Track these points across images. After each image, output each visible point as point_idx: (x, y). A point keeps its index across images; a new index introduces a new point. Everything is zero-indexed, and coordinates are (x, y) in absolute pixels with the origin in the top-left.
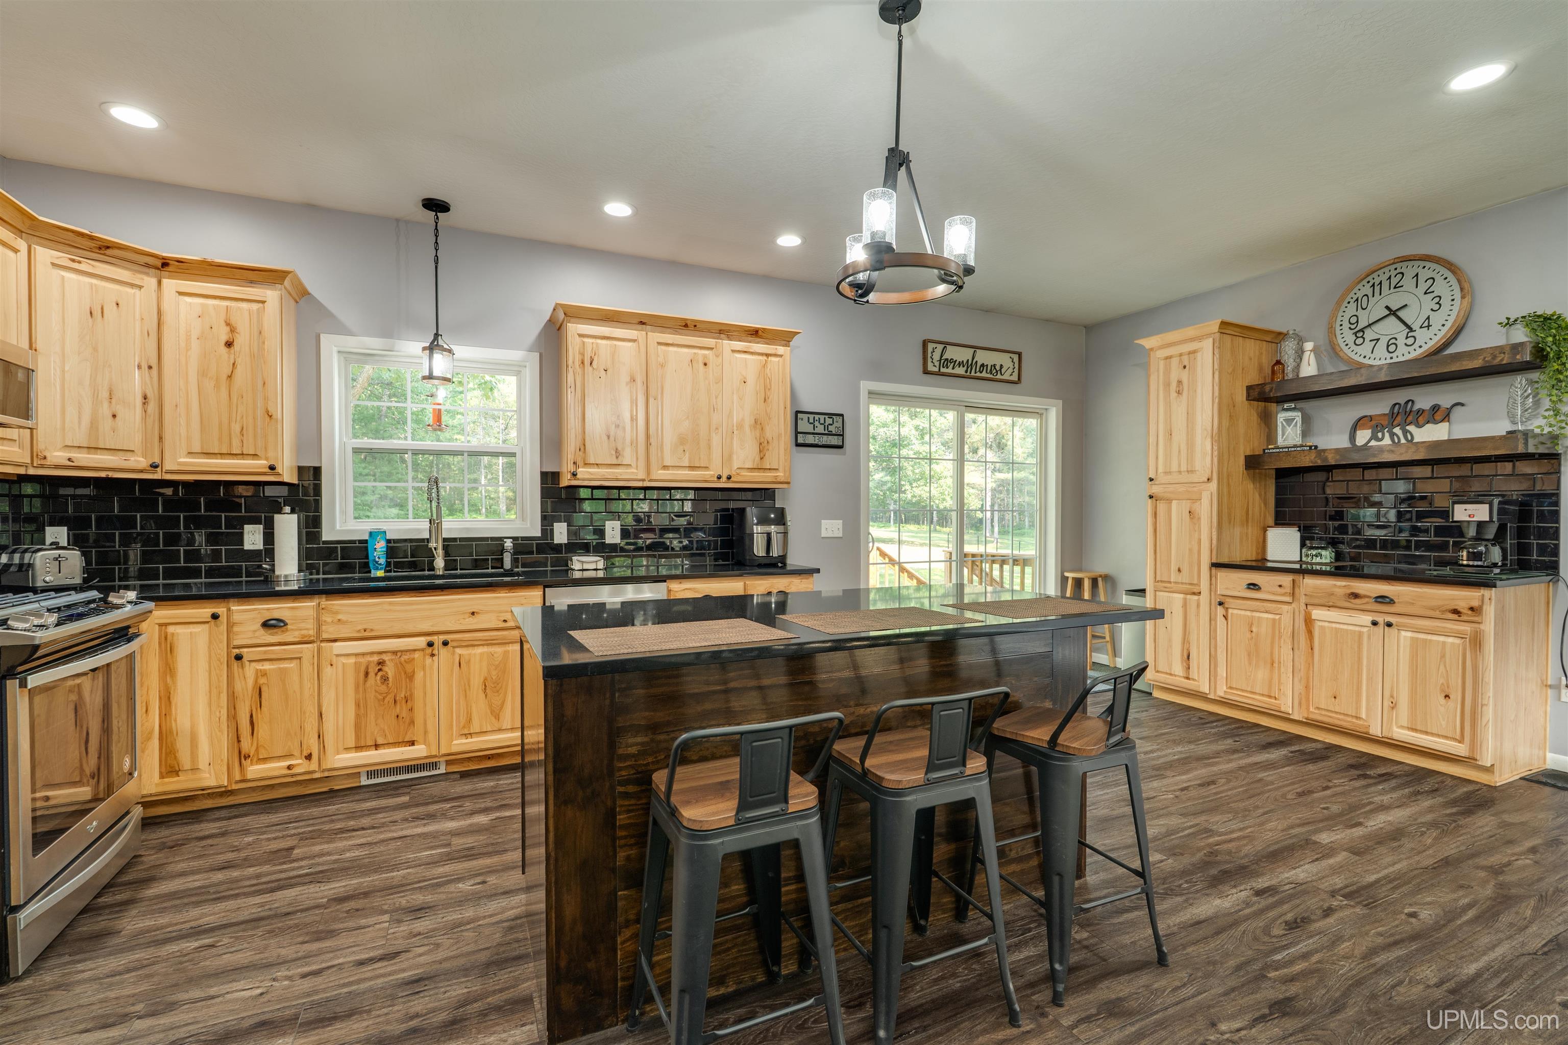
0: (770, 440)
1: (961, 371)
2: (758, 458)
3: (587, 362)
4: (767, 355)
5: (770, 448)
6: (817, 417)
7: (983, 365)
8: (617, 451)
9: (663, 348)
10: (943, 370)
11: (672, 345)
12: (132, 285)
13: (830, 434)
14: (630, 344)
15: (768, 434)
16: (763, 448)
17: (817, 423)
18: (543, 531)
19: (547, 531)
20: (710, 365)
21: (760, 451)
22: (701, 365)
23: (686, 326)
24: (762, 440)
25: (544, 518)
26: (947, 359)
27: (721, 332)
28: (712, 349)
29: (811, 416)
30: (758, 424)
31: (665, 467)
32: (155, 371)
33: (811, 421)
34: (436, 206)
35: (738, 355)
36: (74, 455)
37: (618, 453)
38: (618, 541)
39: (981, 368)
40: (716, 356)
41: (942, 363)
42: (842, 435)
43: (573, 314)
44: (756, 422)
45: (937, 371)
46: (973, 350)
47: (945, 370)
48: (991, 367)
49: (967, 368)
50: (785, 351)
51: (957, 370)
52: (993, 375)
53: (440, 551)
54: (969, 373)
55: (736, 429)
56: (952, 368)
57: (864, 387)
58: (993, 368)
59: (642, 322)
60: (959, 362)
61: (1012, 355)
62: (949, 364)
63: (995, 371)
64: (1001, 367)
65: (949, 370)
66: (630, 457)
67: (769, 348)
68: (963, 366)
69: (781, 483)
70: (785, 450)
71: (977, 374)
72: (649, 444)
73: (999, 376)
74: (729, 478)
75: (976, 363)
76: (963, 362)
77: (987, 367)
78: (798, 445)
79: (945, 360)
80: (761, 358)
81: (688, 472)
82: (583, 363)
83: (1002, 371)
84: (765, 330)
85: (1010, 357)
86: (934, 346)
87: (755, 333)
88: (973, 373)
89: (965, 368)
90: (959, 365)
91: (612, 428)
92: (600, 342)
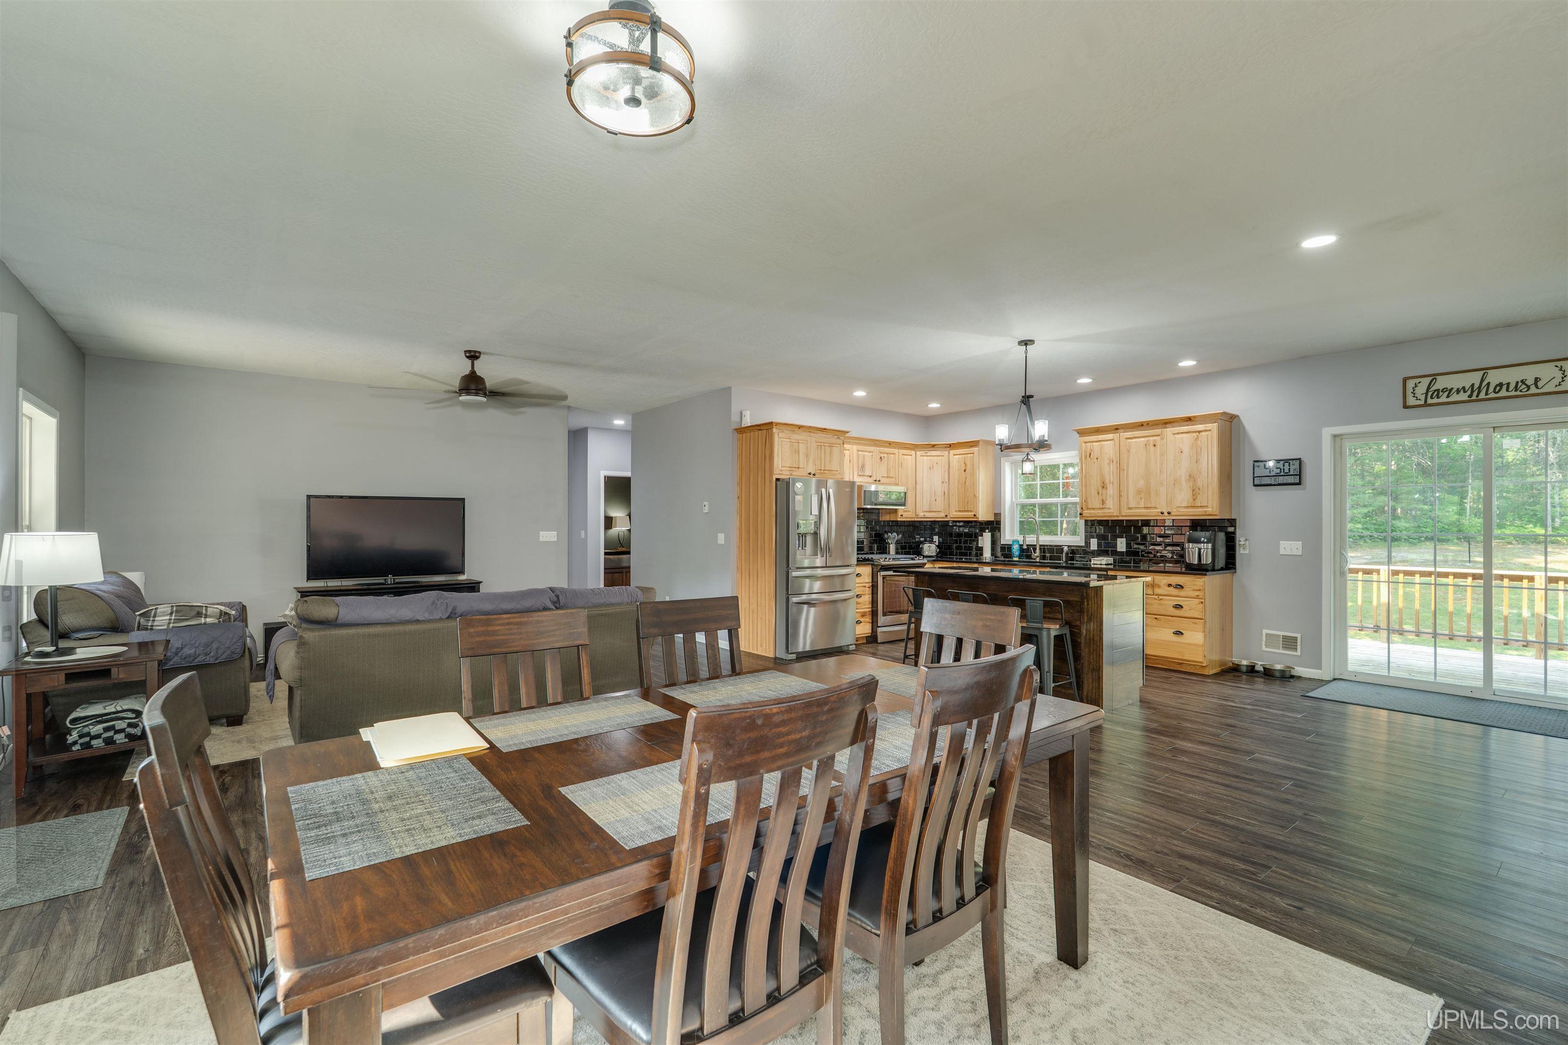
0: (1201, 488)
1: (1463, 396)
2: (1191, 500)
3: (1088, 456)
4: (1199, 432)
5: (1201, 492)
7: (1501, 385)
8: (1103, 501)
9: (1129, 441)
10: (1430, 401)
11: (1135, 438)
12: (941, 456)
13: (1287, 475)
14: (1110, 442)
15: (1199, 483)
16: (1195, 493)
17: (1273, 468)
18: (1086, 542)
19: (1088, 544)
20: (1158, 445)
21: (1193, 495)
22: (1152, 446)
23: (1142, 425)
24: (1195, 487)
25: (1086, 536)
26: (1438, 390)
27: (1165, 423)
28: (1159, 435)
29: (1267, 463)
30: (1192, 477)
31: (1130, 508)
32: (947, 483)
33: (1267, 467)
35: (1176, 436)
36: (926, 514)
37: (1103, 502)
38: (1124, 549)
39: (1498, 388)
40: (1162, 439)
41: (1430, 394)
42: (1300, 475)
43: (1082, 433)
44: (1190, 476)
45: (1422, 402)
46: (1482, 373)
47: (1435, 401)
48: (1517, 383)
49: (1472, 392)
50: (1214, 427)
51: (1454, 397)
52: (1521, 391)
53: (1038, 550)
54: (1477, 396)
55: (1176, 482)
56: (1448, 397)
57: (1327, 432)
58: (1520, 384)
59: (1116, 429)
60: (1458, 389)
61: (1559, 364)
62: (1441, 393)
63: (1524, 386)
64: (1537, 380)
65: (1443, 399)
66: (1110, 503)
67: (1200, 427)
68: (1465, 392)
69: (1211, 515)
70: (1213, 493)
71: (1493, 395)
72: (1120, 496)
73: (1533, 390)
74: (1169, 513)
75: (1489, 384)
76: (1464, 388)
77: (1508, 384)
78: (1255, 485)
79: (1435, 391)
80: (1195, 435)
81: (1143, 510)
82: (1086, 456)
83: (1540, 384)
84: (1194, 417)
85: (1556, 366)
86: (1417, 380)
87: (1189, 420)
88: (1482, 395)
89: (1469, 393)
90: (1458, 391)
91: (1100, 488)
92: (1094, 444)
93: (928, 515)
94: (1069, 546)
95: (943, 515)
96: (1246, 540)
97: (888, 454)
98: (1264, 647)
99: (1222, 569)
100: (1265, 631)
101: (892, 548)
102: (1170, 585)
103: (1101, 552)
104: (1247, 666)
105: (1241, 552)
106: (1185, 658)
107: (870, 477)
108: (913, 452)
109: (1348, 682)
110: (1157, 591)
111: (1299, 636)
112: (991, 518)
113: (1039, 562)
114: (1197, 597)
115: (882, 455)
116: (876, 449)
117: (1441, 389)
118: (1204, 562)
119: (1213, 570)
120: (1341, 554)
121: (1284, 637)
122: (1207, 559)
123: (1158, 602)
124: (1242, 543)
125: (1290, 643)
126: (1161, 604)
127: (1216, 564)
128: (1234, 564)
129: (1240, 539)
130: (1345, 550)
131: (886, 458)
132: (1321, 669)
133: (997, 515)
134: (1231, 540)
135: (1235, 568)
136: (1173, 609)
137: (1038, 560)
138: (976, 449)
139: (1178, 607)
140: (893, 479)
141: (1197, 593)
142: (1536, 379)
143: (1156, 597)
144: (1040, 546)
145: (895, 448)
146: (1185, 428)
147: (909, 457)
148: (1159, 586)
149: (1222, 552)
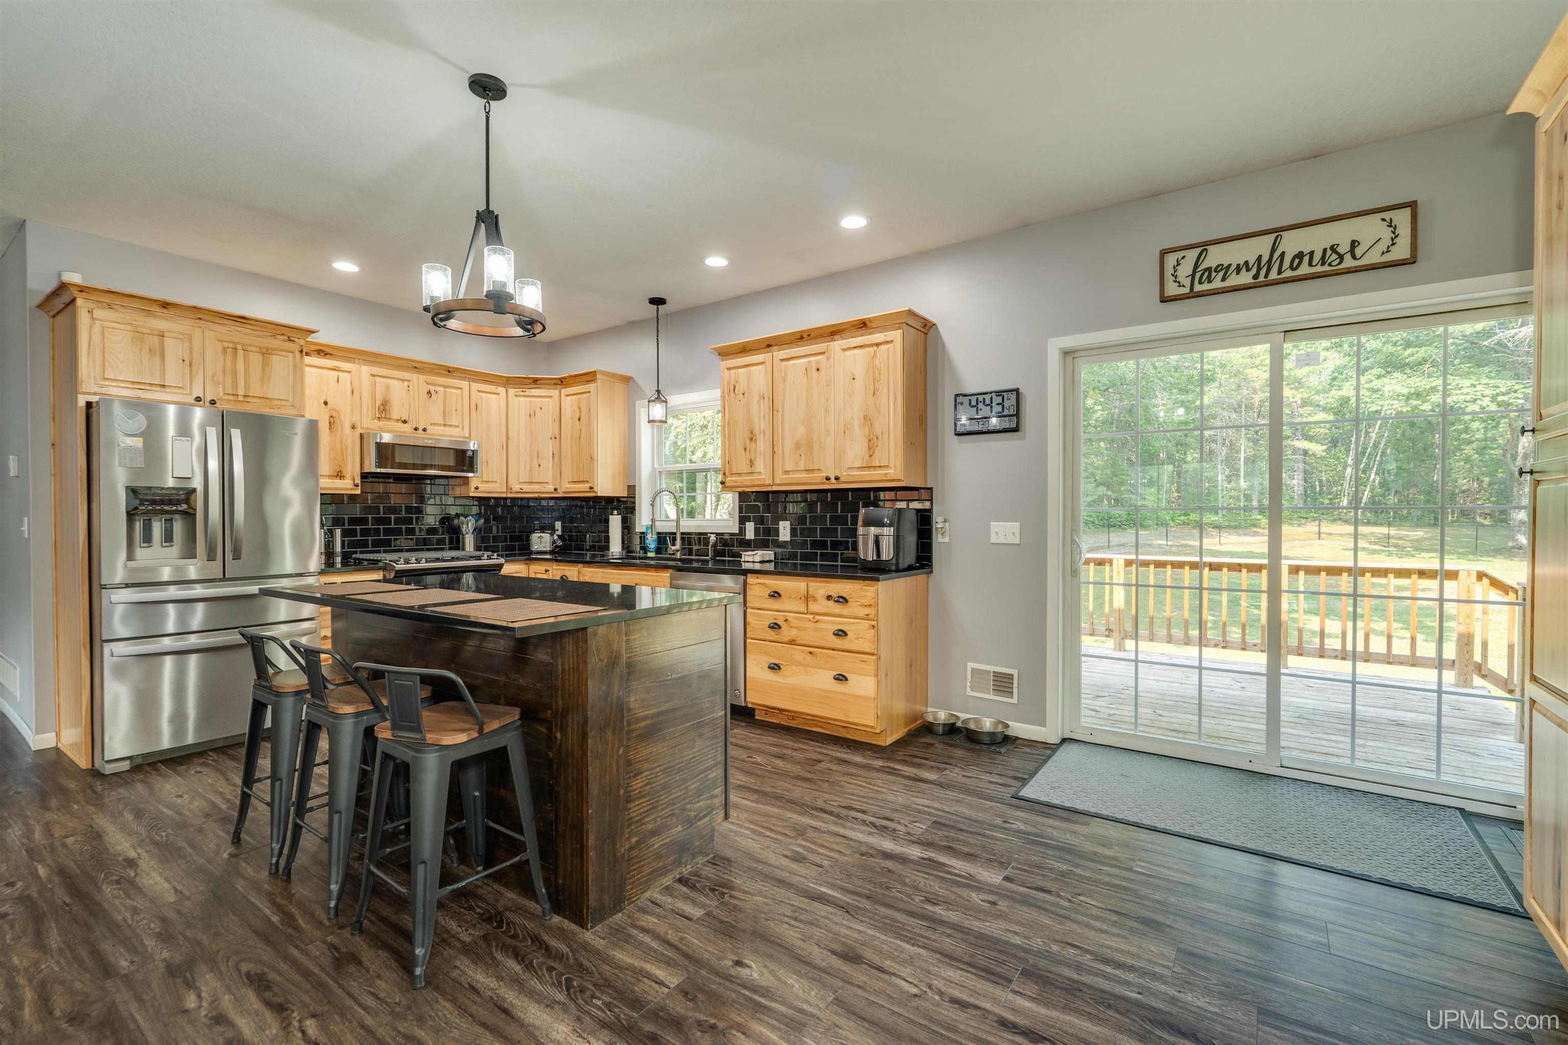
0: (880, 436)
1: (1246, 278)
2: (867, 456)
3: (732, 391)
4: (878, 345)
5: (880, 444)
6: (981, 398)
7: (1300, 255)
8: (751, 461)
9: (785, 363)
10: (1198, 288)
11: (792, 358)
12: (548, 397)
13: (1000, 416)
14: (760, 367)
15: (878, 429)
16: (872, 444)
17: (981, 406)
19: (742, 529)
20: (822, 372)
21: (869, 449)
22: (814, 371)
23: (802, 338)
24: (871, 436)
25: (740, 518)
26: (1209, 269)
27: (832, 333)
28: (824, 353)
29: (974, 399)
30: (867, 420)
31: (786, 472)
32: (557, 439)
33: (974, 403)
34: (658, 302)
35: (847, 353)
37: (752, 463)
38: (788, 538)
39: (1297, 261)
40: (828, 359)
41: (1198, 275)
42: (1017, 414)
43: (724, 353)
44: (865, 418)
45: (1186, 290)
46: (1274, 236)
47: (1206, 287)
48: (1325, 250)
49: (1259, 269)
50: (896, 335)
51: (1234, 280)
52: (1330, 265)
53: (678, 541)
54: (1266, 276)
55: (847, 429)
56: (1223, 279)
57: (1056, 344)
58: (1329, 252)
59: (768, 345)
60: (1238, 265)
61: (1387, 215)
62: (1214, 274)
63: (1334, 256)
64: (1354, 244)
65: (1217, 284)
66: (761, 466)
67: (878, 337)
68: (1248, 270)
69: (892, 480)
70: (896, 444)
71: (1288, 274)
72: (774, 452)
73: (1348, 262)
74: (837, 478)
75: (1283, 255)
76: (1246, 263)
77: (1312, 254)
78: (958, 434)
79: (1205, 270)
80: (871, 349)
81: (804, 475)
82: (730, 391)
83: (1359, 251)
84: (870, 320)
85: (1383, 220)
86: (1180, 255)
87: (863, 325)
88: (1273, 275)
89: (1254, 271)
90: (1238, 270)
91: (748, 441)
92: (740, 370)
93: (526, 488)
94: (717, 534)
95: (550, 488)
96: (945, 521)
97: (445, 387)
98: (969, 689)
99: (910, 568)
100: (971, 665)
101: (469, 541)
102: (829, 598)
103: (760, 543)
104: (944, 725)
105: (939, 540)
106: (851, 720)
107: (405, 422)
108: (502, 390)
109: (1082, 746)
110: (814, 607)
111: (1015, 672)
112: (622, 492)
113: (680, 560)
114: (867, 617)
115: (432, 388)
116: (417, 379)
117: (1214, 266)
118: (884, 557)
119: (898, 570)
120: (1073, 541)
121: (996, 674)
122: (887, 553)
123: (812, 625)
124: (939, 526)
125: (1003, 683)
126: (817, 630)
127: (901, 561)
128: (929, 559)
129: (938, 521)
130: (1078, 535)
131: (441, 395)
132: (1043, 724)
133: (631, 489)
134: (924, 520)
135: (931, 566)
136: (834, 638)
137: (678, 555)
138: (591, 387)
139: (841, 634)
140: (458, 430)
141: (867, 611)
142: (1353, 242)
143: (811, 617)
144: (682, 534)
145: (463, 379)
146: (859, 340)
147: (495, 396)
148: (815, 599)
149: (911, 540)
